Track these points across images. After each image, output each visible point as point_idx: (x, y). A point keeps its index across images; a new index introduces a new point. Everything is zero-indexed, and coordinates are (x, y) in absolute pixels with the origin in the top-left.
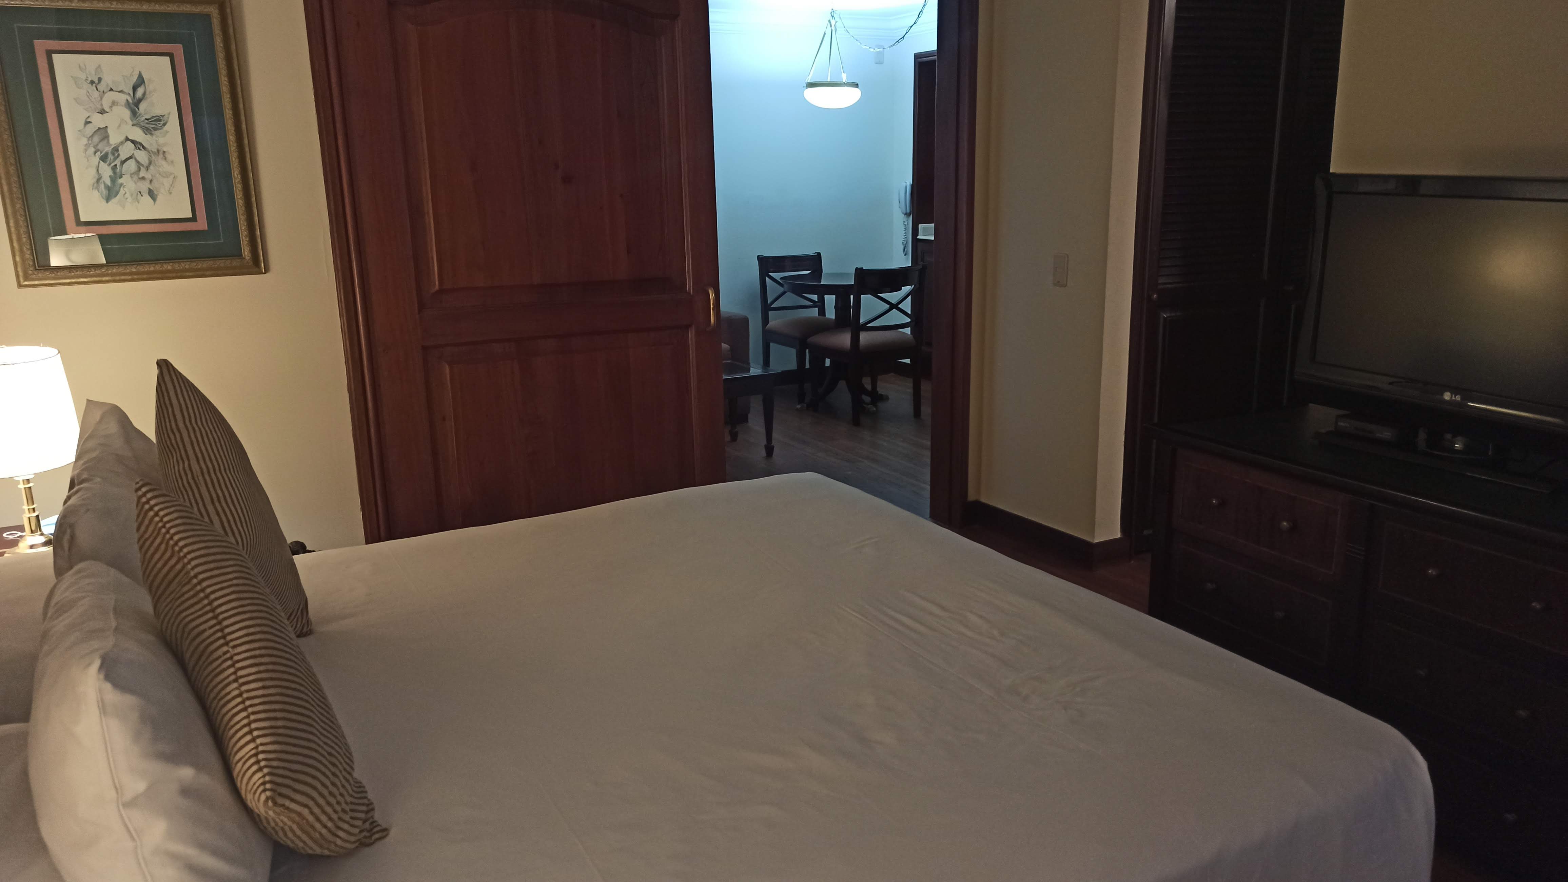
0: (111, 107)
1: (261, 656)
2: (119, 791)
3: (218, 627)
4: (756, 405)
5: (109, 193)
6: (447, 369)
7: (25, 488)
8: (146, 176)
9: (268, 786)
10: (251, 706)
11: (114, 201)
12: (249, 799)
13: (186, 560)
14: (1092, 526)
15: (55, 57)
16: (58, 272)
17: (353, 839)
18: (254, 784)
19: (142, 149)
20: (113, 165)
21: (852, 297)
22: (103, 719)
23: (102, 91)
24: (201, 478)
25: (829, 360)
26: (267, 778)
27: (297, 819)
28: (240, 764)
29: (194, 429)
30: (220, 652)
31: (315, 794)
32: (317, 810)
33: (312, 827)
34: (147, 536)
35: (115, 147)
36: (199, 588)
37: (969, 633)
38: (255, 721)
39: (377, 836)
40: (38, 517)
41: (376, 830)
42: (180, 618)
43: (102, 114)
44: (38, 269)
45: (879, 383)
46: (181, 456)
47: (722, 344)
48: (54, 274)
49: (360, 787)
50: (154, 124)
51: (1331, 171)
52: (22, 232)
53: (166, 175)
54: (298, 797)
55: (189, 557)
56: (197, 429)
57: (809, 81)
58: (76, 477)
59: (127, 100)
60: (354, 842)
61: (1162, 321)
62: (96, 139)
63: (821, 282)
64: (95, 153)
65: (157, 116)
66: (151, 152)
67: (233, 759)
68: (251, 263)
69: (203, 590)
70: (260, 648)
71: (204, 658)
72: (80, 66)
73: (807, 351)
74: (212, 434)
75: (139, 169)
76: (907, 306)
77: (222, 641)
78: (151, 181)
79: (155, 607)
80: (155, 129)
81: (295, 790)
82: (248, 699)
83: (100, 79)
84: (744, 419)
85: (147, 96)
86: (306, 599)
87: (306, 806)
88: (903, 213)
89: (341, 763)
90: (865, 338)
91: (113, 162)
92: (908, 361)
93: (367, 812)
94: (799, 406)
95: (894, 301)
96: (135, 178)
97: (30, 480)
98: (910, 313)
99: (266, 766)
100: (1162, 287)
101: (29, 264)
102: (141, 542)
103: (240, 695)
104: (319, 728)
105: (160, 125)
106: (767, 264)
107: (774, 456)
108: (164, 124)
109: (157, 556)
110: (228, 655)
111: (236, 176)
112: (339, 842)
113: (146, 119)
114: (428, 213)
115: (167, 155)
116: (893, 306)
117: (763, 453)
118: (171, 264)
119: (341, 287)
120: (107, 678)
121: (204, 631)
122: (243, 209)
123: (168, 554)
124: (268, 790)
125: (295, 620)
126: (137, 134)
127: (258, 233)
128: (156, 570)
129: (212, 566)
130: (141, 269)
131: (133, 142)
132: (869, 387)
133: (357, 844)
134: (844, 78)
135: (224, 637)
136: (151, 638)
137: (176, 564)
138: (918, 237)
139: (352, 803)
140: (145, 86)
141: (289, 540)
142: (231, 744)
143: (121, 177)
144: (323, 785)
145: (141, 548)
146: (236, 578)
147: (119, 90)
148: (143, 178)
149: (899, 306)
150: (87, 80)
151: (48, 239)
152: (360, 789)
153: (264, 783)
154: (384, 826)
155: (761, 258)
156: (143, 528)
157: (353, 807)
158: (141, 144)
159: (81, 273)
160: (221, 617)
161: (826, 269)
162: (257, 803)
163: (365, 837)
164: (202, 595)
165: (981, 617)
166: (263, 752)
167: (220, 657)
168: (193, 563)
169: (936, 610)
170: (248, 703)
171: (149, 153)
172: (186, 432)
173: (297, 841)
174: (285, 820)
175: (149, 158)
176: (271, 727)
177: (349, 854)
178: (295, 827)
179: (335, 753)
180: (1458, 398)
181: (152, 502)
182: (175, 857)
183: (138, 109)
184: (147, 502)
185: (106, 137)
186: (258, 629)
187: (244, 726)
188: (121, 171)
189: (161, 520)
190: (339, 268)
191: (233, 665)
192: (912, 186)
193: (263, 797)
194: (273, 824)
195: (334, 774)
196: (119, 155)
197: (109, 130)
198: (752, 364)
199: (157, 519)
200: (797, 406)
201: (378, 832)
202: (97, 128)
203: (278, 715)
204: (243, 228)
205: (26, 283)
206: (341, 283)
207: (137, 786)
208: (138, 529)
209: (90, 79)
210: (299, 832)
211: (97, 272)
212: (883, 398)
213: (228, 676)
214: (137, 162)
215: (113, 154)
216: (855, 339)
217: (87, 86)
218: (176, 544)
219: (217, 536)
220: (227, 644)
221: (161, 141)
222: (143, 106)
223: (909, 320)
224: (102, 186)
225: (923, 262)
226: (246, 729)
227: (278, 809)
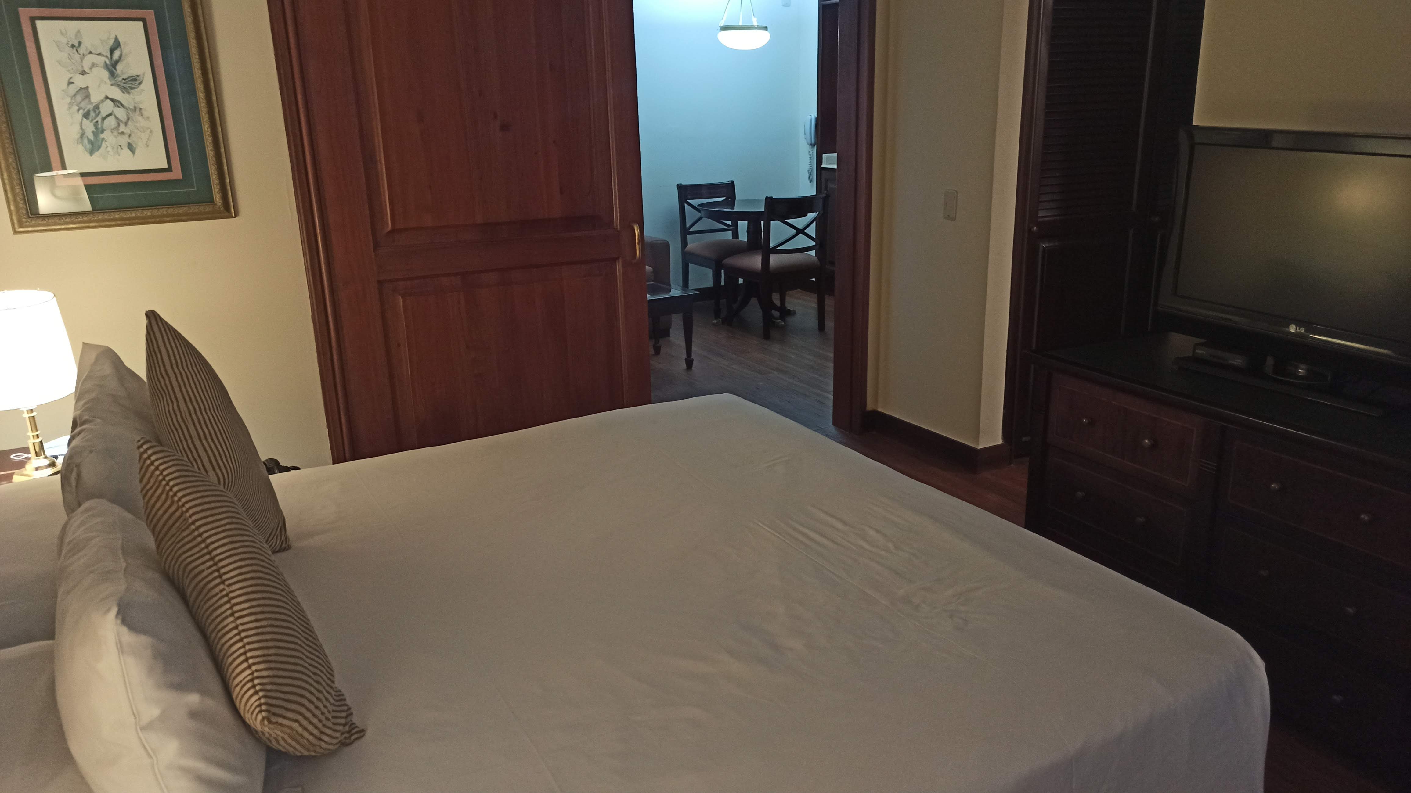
0: (91, 69)
1: (253, 592)
2: (137, 717)
3: (214, 568)
4: (677, 321)
5: (92, 147)
6: (401, 300)
7: (29, 417)
8: (124, 131)
9: (263, 707)
10: (246, 637)
11: (97, 154)
12: (247, 717)
13: (184, 509)
14: (976, 433)
15: (39, 23)
16: (49, 220)
17: (335, 741)
18: (252, 705)
19: (121, 107)
20: (95, 121)
21: (762, 222)
22: (122, 658)
23: (82, 54)
24: (188, 417)
25: (742, 280)
26: (263, 701)
27: (288, 731)
28: (238, 688)
29: (181, 374)
30: (217, 590)
31: (303, 710)
32: (305, 723)
33: (302, 736)
34: (148, 487)
35: (96, 105)
36: (196, 533)
37: (867, 547)
38: (250, 650)
39: (356, 736)
40: (41, 442)
41: (354, 731)
42: (181, 559)
43: (83, 75)
44: (31, 217)
45: (788, 299)
46: (170, 396)
47: (646, 266)
48: (46, 221)
49: (339, 696)
50: (131, 83)
51: (1194, 124)
52: (15, 184)
53: (143, 130)
54: (289, 715)
55: (187, 506)
56: (183, 373)
57: (722, 25)
58: (78, 417)
59: (106, 62)
60: (337, 744)
61: (1041, 250)
62: (79, 98)
63: (734, 209)
64: (78, 110)
65: (133, 76)
66: (128, 109)
67: (232, 683)
68: (222, 209)
69: (200, 535)
70: (251, 586)
71: (204, 594)
72: (61, 31)
73: (722, 271)
74: (196, 376)
75: (119, 125)
76: (812, 231)
77: (218, 580)
78: (130, 136)
79: (158, 547)
80: (132, 88)
81: (287, 709)
82: (244, 631)
83: (80, 43)
84: (666, 333)
85: (123, 58)
86: (284, 518)
87: (296, 721)
88: (808, 144)
89: (324, 680)
90: (774, 260)
91: (95, 119)
92: (814, 279)
93: (347, 717)
94: (715, 321)
95: (800, 227)
96: (115, 133)
97: (33, 410)
98: (815, 237)
99: (261, 690)
100: (1041, 220)
101: (23, 213)
102: (144, 492)
103: (236, 627)
104: (304, 651)
105: (136, 85)
106: (686, 192)
107: (693, 368)
108: (140, 84)
109: (159, 504)
110: (224, 593)
111: (206, 129)
112: (323, 745)
113: (123, 79)
114: (380, 160)
115: (143, 112)
116: (800, 231)
117: (684, 366)
118: (151, 210)
119: (304, 228)
120: (124, 622)
121: (203, 571)
122: (214, 159)
123: (169, 502)
124: (264, 711)
125: (276, 537)
126: (116, 93)
127: (228, 181)
128: (158, 516)
129: (208, 513)
130: (124, 215)
131: (112, 100)
132: (778, 303)
133: (339, 745)
134: (755, 24)
135: (220, 576)
136: (156, 576)
137: (175, 511)
138: (823, 166)
139: (333, 711)
140: (121, 48)
141: (263, 457)
142: (230, 671)
143: (102, 132)
144: (310, 701)
145: (144, 496)
146: (228, 524)
147: (97, 53)
148: (123, 133)
149: (805, 231)
150: (68, 44)
151: (35, 177)
152: (340, 697)
153: (260, 705)
154: (361, 728)
155: (680, 186)
156: (145, 480)
157: (335, 714)
158: (119, 102)
159: (70, 220)
160: (217, 558)
161: (739, 196)
162: (255, 722)
163: (345, 738)
164: (199, 539)
165: (878, 531)
166: (258, 677)
167: (217, 594)
168: (191, 512)
169: (839, 525)
170: (243, 634)
171: (127, 110)
172: (174, 376)
173: (288, 747)
174: (279, 733)
175: (127, 115)
176: (264, 655)
177: (332, 754)
178: (286, 737)
179: (318, 672)
180: (1302, 330)
181: (153, 458)
182: (186, 771)
183: (116, 70)
184: (149, 458)
185: (88, 96)
186: (249, 569)
187: (241, 655)
188: (102, 127)
189: (161, 474)
190: (302, 211)
191: (229, 601)
192: (817, 119)
193: (260, 717)
194: (267, 735)
195: (319, 691)
196: (100, 112)
197: (90, 90)
198: (672, 286)
199: (157, 473)
200: (714, 321)
201: (357, 733)
202: (79, 88)
203: (271, 644)
204: (214, 177)
205: (21, 229)
206: (304, 226)
207: (151, 712)
208: (141, 481)
209: (70, 43)
210: (289, 741)
211: (84, 218)
212: (790, 313)
213: (225, 611)
214: (117, 118)
215: (94, 111)
216: (766, 261)
217: (68, 49)
218: (175, 494)
219: (210, 486)
220: (223, 582)
221: (138, 99)
222: (119, 67)
223: (814, 243)
224: (86, 141)
225: (827, 191)
226: (242, 658)
227: (272, 726)
